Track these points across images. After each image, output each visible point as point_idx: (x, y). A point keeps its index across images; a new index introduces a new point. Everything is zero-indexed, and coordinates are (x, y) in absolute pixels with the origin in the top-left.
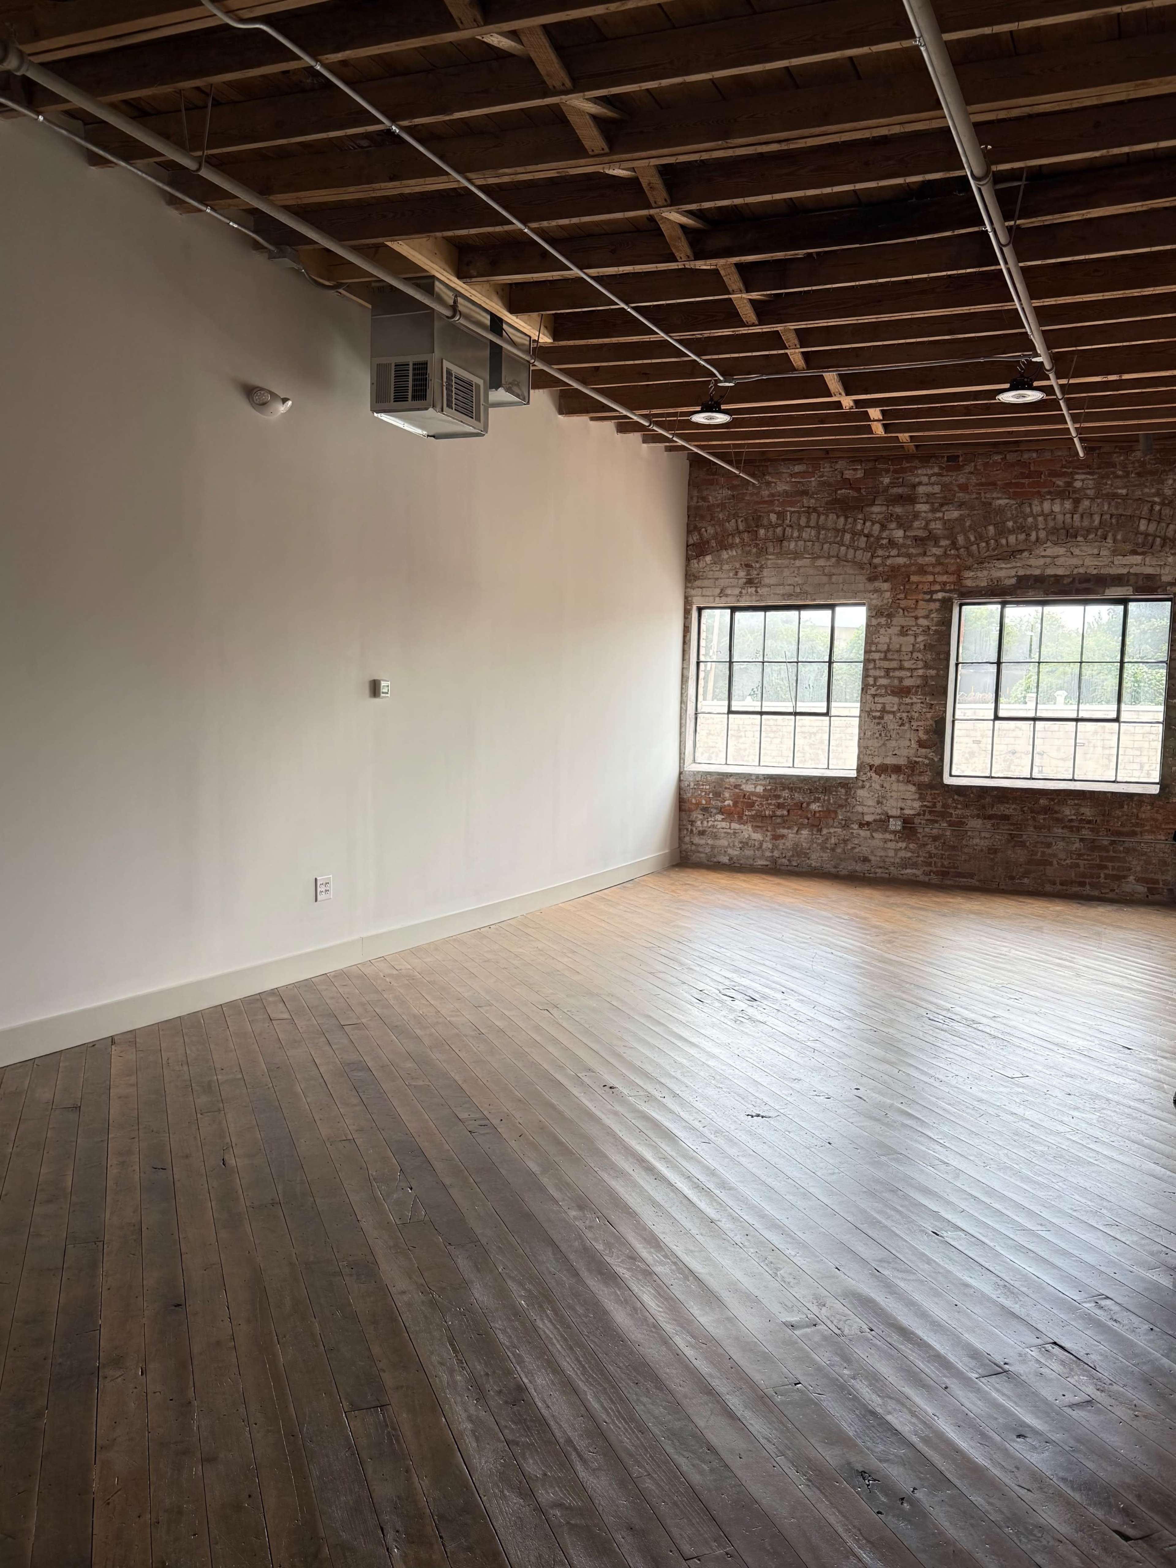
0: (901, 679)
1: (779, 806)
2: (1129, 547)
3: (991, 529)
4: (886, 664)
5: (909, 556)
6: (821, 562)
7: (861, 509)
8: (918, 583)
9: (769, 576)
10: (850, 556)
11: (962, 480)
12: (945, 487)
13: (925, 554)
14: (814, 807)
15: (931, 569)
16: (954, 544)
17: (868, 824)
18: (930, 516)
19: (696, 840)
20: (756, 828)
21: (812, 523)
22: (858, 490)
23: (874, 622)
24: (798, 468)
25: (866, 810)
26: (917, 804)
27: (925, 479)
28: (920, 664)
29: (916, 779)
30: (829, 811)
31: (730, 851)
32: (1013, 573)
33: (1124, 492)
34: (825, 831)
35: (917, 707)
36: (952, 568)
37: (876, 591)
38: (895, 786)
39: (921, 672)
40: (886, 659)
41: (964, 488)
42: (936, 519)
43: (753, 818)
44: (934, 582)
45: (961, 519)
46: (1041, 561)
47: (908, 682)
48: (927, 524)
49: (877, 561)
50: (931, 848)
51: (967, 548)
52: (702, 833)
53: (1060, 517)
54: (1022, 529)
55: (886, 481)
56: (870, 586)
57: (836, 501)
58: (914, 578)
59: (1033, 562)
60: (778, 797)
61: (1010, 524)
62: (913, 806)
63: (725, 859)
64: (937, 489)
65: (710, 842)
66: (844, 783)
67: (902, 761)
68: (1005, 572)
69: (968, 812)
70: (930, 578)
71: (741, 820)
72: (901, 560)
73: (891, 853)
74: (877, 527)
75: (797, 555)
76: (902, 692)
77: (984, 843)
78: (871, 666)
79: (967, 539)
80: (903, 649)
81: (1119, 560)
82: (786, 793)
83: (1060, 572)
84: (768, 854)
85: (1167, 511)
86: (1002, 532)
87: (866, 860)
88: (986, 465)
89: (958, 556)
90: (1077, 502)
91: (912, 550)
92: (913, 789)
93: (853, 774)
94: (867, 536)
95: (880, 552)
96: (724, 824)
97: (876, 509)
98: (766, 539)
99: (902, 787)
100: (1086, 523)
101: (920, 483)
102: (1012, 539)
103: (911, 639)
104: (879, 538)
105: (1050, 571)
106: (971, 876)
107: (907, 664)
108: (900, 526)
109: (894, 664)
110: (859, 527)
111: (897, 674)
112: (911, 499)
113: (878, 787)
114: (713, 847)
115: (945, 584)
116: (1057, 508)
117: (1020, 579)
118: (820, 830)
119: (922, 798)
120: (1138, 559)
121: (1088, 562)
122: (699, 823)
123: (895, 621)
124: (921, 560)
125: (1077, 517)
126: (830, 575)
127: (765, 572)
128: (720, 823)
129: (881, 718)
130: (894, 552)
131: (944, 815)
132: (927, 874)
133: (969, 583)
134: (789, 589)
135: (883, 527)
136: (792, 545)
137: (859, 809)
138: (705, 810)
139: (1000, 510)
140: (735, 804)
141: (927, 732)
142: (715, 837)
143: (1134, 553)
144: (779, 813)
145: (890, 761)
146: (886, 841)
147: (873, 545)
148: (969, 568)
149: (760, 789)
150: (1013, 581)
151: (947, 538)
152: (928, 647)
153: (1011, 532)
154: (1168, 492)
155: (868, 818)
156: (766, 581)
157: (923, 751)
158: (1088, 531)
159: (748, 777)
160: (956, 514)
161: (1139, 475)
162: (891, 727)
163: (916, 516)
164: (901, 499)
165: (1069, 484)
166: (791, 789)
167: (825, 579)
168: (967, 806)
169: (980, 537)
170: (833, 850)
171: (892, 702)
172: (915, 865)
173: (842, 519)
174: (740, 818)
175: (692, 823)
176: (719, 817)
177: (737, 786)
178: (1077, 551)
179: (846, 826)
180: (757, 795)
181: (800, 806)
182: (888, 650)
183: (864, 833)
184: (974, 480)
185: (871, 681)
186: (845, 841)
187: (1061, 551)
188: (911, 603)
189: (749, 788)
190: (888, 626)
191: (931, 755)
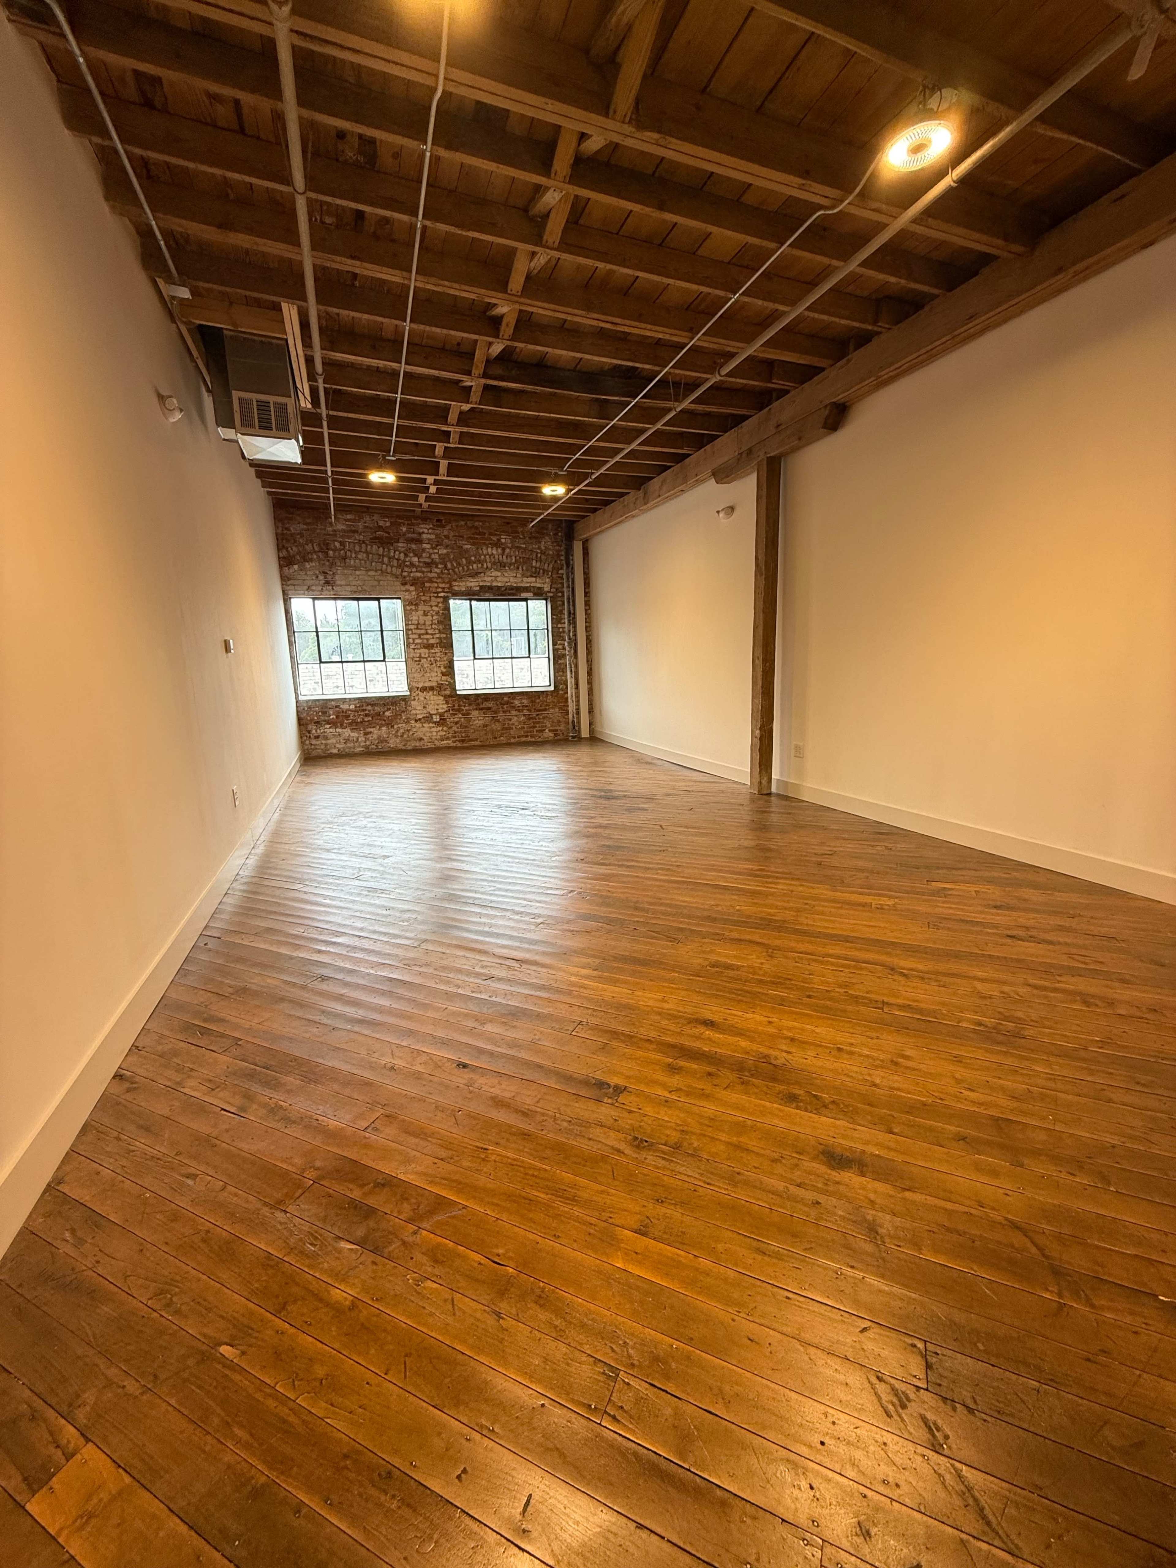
0: (428, 640)
1: (366, 715)
2: (529, 574)
3: (464, 560)
4: (418, 632)
5: (423, 572)
6: (372, 573)
7: (392, 544)
8: (430, 587)
9: (339, 580)
10: (389, 570)
11: (446, 533)
12: (436, 535)
13: (431, 572)
14: (388, 714)
15: (435, 580)
16: (446, 567)
17: (420, 719)
18: (431, 551)
19: (314, 742)
20: (352, 730)
21: (363, 550)
22: (389, 533)
23: (408, 608)
24: (349, 517)
25: (418, 712)
26: (445, 706)
27: (426, 531)
28: (437, 631)
29: (443, 693)
30: (396, 715)
31: (338, 746)
32: (477, 584)
33: (524, 546)
34: (395, 727)
35: (438, 655)
36: (447, 580)
37: (407, 591)
38: (432, 698)
39: (438, 636)
40: (417, 628)
41: (447, 537)
42: (435, 553)
43: (350, 724)
44: (438, 587)
45: (448, 554)
46: (489, 579)
47: (432, 641)
48: (430, 554)
49: (405, 574)
50: (455, 728)
51: (453, 570)
52: (317, 737)
53: (497, 557)
54: (479, 561)
55: (404, 529)
56: (403, 588)
57: (376, 538)
58: (427, 585)
59: (486, 579)
60: (365, 710)
61: (473, 558)
62: (443, 708)
63: (335, 751)
64: (433, 537)
65: (323, 742)
66: (404, 699)
67: (434, 684)
68: (473, 584)
69: (471, 708)
70: (436, 585)
71: (342, 726)
72: (419, 574)
73: (435, 734)
74: (402, 555)
75: (356, 568)
76: (429, 646)
77: (481, 722)
78: (410, 632)
79: (452, 565)
80: (427, 623)
81: (525, 579)
82: (369, 708)
83: (499, 584)
84: (363, 744)
85: (543, 557)
86: (470, 562)
87: (421, 739)
88: (457, 526)
89: (449, 574)
90: (504, 550)
91: (424, 569)
92: (442, 698)
93: (408, 693)
94: (398, 560)
95: (406, 569)
96: (331, 730)
97: (400, 545)
98: (334, 558)
99: (436, 698)
100: (509, 560)
101: (423, 533)
102: (475, 566)
103: (430, 618)
104: (404, 562)
105: (494, 584)
106: (476, 740)
107: (430, 632)
108: (416, 555)
109: (423, 632)
110: (392, 554)
111: (425, 637)
112: (419, 541)
113: (422, 698)
114: (326, 745)
115: (443, 588)
116: (494, 552)
117: (481, 587)
118: (392, 727)
119: (447, 703)
120: (533, 579)
121: (512, 580)
122: (314, 731)
123: (420, 607)
124: (429, 575)
125: (504, 557)
126: (379, 581)
127: (337, 577)
128: (328, 730)
129: (420, 661)
130: (414, 570)
131: (459, 710)
132: (454, 742)
133: (456, 588)
134: (354, 588)
135: (406, 555)
136: (352, 562)
137: (414, 712)
138: (317, 723)
139: (467, 551)
140: (337, 717)
141: (445, 668)
142: (326, 738)
143: (532, 576)
144: (366, 719)
145: (428, 684)
146: (430, 728)
147: (401, 565)
148: (455, 580)
149: (352, 707)
150: (478, 588)
151: (441, 563)
152: (439, 622)
153: (474, 563)
154: (543, 548)
155: (419, 717)
156: (338, 582)
157: (444, 678)
158: (511, 564)
159: (344, 700)
160: (445, 551)
161: (530, 538)
162: (425, 666)
163: (424, 550)
164: (412, 540)
165: (499, 540)
166: (372, 705)
167: (376, 583)
168: (470, 705)
169: (459, 564)
170: (402, 736)
171: (424, 652)
172: (448, 739)
173: (381, 549)
174: (342, 725)
175: (309, 732)
176: (328, 726)
177: (336, 707)
178: (506, 574)
179: (407, 722)
180: (351, 710)
181: (378, 714)
182: (418, 624)
183: (418, 725)
184: (452, 534)
185: (411, 641)
186: (408, 731)
187: (499, 574)
188: (428, 598)
189: (345, 707)
190: (417, 610)
191: (449, 679)
